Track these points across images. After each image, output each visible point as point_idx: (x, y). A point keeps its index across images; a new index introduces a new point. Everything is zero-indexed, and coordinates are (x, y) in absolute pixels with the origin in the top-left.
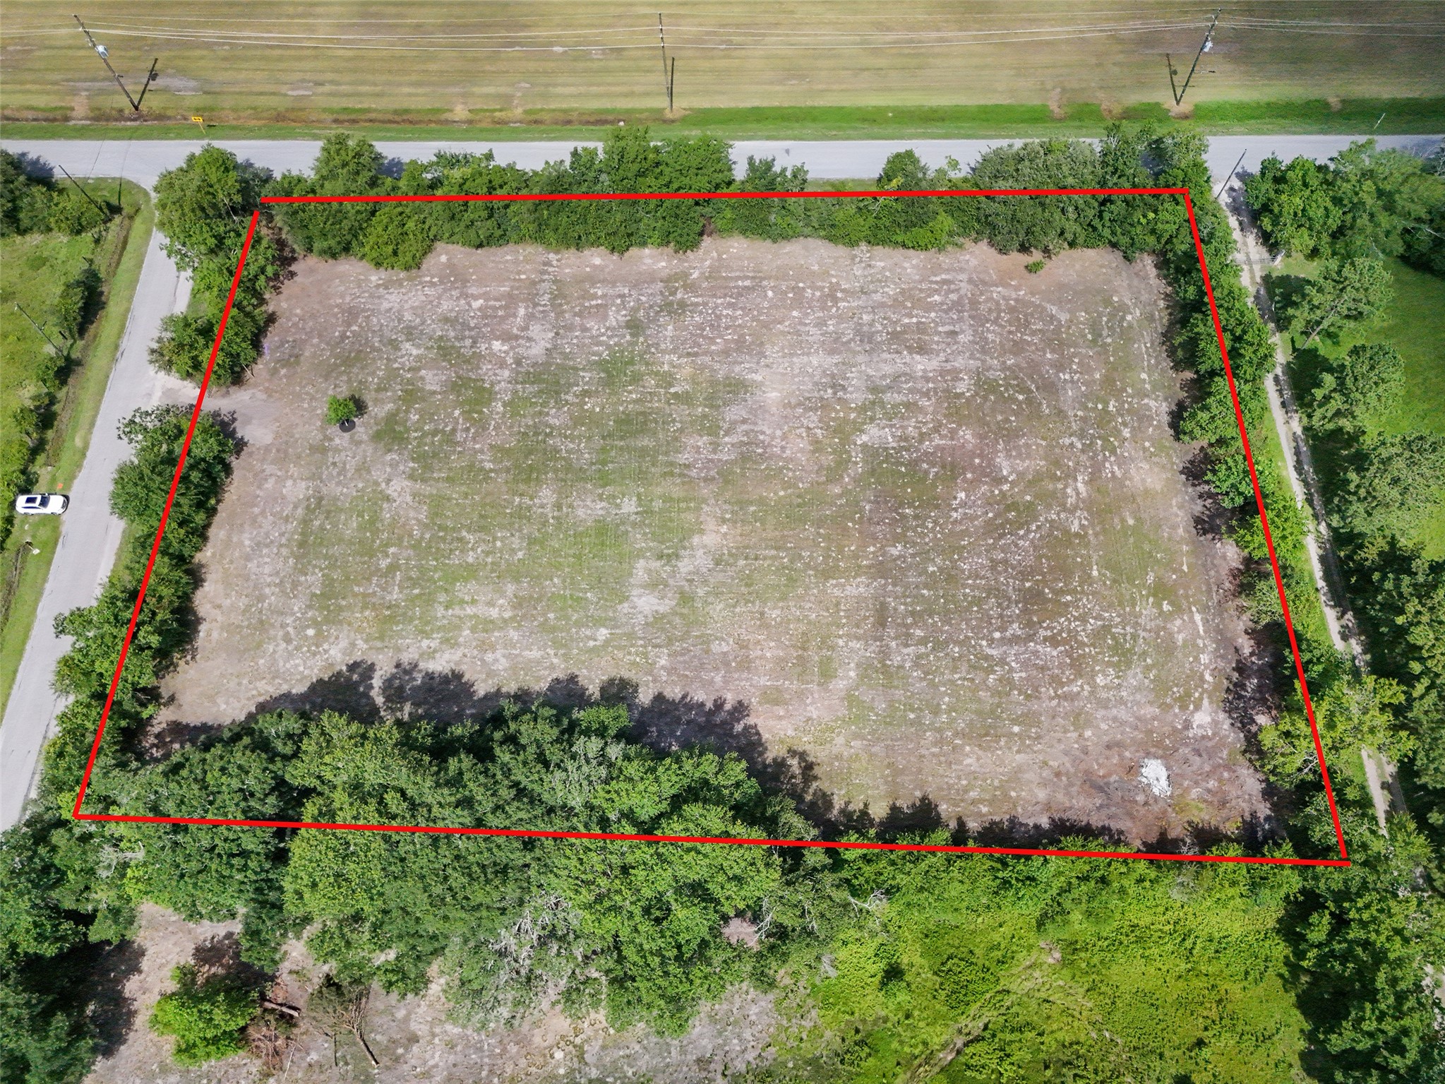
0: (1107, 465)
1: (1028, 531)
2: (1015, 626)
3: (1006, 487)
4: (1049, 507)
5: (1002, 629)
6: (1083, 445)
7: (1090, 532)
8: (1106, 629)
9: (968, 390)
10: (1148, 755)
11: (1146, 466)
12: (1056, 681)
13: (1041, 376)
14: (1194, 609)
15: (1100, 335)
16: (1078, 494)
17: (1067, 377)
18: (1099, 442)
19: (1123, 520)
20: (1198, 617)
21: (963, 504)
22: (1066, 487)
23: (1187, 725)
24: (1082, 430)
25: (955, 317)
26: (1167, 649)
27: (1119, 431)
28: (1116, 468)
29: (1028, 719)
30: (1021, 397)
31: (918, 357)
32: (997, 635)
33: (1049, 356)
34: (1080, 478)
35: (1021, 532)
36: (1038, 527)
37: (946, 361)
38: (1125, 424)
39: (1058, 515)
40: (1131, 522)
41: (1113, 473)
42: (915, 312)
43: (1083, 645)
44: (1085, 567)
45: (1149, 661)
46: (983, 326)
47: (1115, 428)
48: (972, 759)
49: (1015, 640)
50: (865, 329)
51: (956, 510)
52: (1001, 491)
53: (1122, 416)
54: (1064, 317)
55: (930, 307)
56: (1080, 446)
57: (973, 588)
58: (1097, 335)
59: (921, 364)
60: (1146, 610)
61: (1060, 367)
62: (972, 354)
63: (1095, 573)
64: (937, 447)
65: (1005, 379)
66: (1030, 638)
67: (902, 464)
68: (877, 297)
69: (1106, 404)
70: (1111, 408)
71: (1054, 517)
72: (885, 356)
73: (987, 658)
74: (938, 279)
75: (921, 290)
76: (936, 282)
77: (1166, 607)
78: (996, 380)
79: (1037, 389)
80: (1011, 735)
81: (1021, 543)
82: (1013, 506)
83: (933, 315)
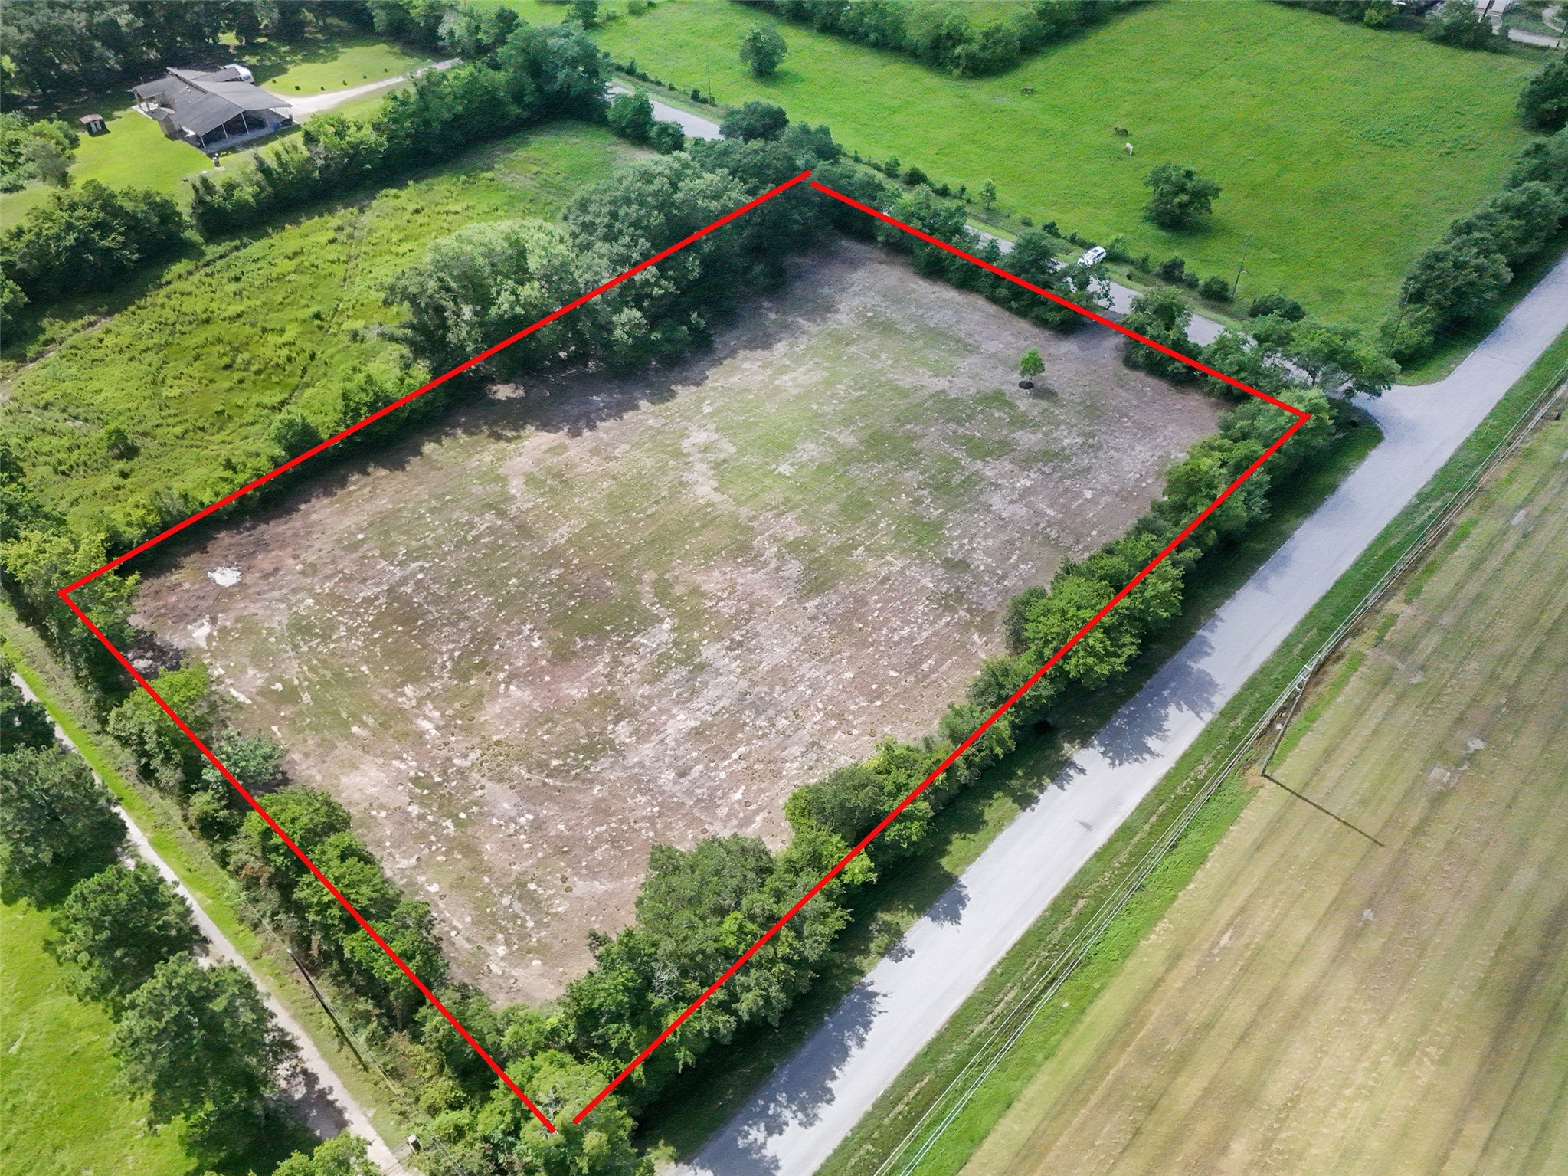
0: (414, 764)
1: (451, 658)
2: (409, 591)
3: (501, 676)
4: (446, 689)
5: (419, 582)
6: (454, 765)
7: (391, 696)
8: (325, 637)
9: (614, 731)
10: (239, 584)
11: (372, 791)
12: (349, 579)
13: (552, 799)
14: (249, 702)
15: (520, 898)
16: (426, 717)
17: (522, 820)
18: (437, 779)
19: (364, 725)
20: (242, 698)
21: (529, 638)
22: (443, 715)
23: (213, 621)
24: (466, 779)
25: (698, 791)
26: (258, 657)
27: (422, 805)
28: (403, 767)
29: (354, 546)
30: (555, 763)
31: (693, 724)
32: (420, 576)
33: (561, 827)
34: (434, 732)
35: (457, 654)
36: (444, 667)
37: (662, 741)
38: (421, 817)
39: (433, 689)
40: (355, 729)
41: (403, 760)
42: (743, 764)
43: (341, 614)
44: (376, 668)
45: (273, 640)
46: (660, 805)
47: (429, 806)
48: (384, 503)
49: (404, 581)
50: (771, 712)
51: (531, 630)
52: (504, 671)
53: (430, 824)
54: (580, 886)
55: (734, 780)
56: (456, 761)
57: (467, 591)
58: (526, 897)
59: (682, 721)
60: (293, 671)
61: (537, 826)
62: (643, 767)
63: (364, 668)
64: (596, 663)
65: (587, 768)
66: (391, 590)
67: (612, 631)
68: (796, 750)
69: (459, 824)
70: (449, 823)
71: (436, 684)
72: (724, 703)
73: (417, 559)
74: (758, 818)
75: (763, 791)
76: (756, 812)
77: (279, 686)
78: (595, 760)
79: (545, 784)
80: (362, 530)
81: (451, 646)
82: (481, 667)
83: (723, 775)
